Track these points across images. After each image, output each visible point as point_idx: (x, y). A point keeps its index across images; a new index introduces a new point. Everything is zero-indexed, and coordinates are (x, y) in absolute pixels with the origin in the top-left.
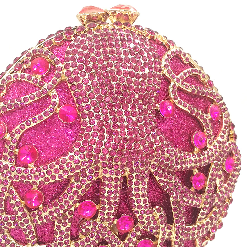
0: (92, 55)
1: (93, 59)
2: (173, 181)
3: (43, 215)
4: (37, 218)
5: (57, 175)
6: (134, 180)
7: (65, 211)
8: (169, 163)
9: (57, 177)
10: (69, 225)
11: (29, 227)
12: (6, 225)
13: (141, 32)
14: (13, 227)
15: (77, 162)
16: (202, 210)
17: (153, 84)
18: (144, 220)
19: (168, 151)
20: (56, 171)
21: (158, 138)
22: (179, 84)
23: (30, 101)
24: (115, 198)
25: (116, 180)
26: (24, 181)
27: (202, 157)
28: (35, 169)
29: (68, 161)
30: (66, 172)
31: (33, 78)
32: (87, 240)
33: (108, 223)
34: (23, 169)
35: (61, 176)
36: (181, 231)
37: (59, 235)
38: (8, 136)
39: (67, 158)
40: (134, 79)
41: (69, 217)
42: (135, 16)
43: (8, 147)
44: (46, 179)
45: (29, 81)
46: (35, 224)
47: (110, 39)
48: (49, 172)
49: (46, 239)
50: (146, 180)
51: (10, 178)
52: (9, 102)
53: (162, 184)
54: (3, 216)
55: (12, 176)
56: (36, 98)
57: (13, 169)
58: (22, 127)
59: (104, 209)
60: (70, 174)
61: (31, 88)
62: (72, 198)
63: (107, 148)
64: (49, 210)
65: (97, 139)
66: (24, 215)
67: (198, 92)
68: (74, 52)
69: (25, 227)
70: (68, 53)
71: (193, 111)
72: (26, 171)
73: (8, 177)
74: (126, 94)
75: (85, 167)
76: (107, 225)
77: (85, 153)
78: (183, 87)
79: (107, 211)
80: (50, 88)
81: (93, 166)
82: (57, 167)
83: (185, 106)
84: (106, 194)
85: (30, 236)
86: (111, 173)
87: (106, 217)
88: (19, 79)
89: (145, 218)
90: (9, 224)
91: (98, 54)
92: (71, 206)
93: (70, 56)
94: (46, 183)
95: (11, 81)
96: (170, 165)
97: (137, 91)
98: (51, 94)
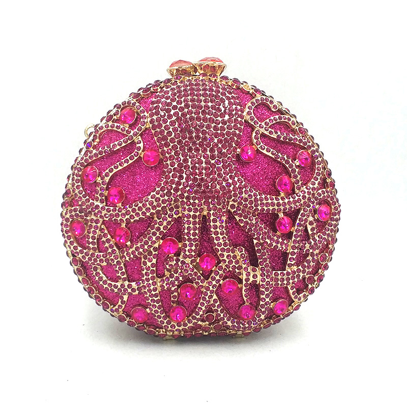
0: (174, 104)
1: (175, 108)
2: (254, 222)
3: (130, 251)
4: (125, 254)
5: (140, 213)
6: (212, 218)
7: (151, 246)
8: (247, 203)
9: (141, 214)
10: (154, 261)
11: (118, 263)
12: (98, 262)
13: (227, 82)
14: (105, 264)
15: (157, 200)
16: (290, 255)
17: (233, 130)
18: (225, 258)
19: (246, 192)
20: (140, 209)
21: (236, 179)
22: (262, 130)
23: (118, 147)
24: (194, 234)
25: (194, 217)
26: (113, 219)
27: (286, 201)
28: (122, 207)
29: (150, 199)
30: (148, 210)
31: (121, 127)
32: (171, 276)
33: (190, 260)
34: (112, 208)
35: (144, 213)
36: (266, 274)
37: (145, 271)
38: (99, 180)
39: (149, 197)
40: (213, 125)
41: (154, 253)
42: (222, 68)
43: (99, 189)
44: (132, 217)
45: (118, 130)
46: (124, 260)
47: (192, 89)
48: (134, 210)
49: (136, 276)
50: (224, 218)
51: (101, 217)
52: (100, 149)
53: (242, 225)
54: (96, 254)
55: (103, 215)
56: (124, 144)
57: (103, 208)
58: (111, 171)
59: (185, 246)
60: (152, 211)
61: (120, 135)
62: (154, 234)
63: (185, 187)
64: (135, 246)
65: (176, 179)
66: (113, 251)
67: (285, 138)
68: (158, 102)
69: (115, 263)
70: (153, 103)
71: (277, 157)
72: (114, 210)
73: (99, 216)
74: (205, 139)
75: (165, 205)
76: (190, 262)
77: (165, 192)
78: (267, 133)
79: (188, 248)
80: (135, 134)
81: (173, 204)
82: (140, 205)
83: (268, 151)
84: (186, 231)
85: (120, 272)
86: (190, 210)
87: (187, 253)
88: (110, 128)
89: (225, 256)
90: (101, 261)
91: (179, 102)
92: (155, 242)
93: (155, 105)
94: (132, 220)
95: (103, 130)
96: (249, 206)
97: (216, 135)
98: (136, 141)
